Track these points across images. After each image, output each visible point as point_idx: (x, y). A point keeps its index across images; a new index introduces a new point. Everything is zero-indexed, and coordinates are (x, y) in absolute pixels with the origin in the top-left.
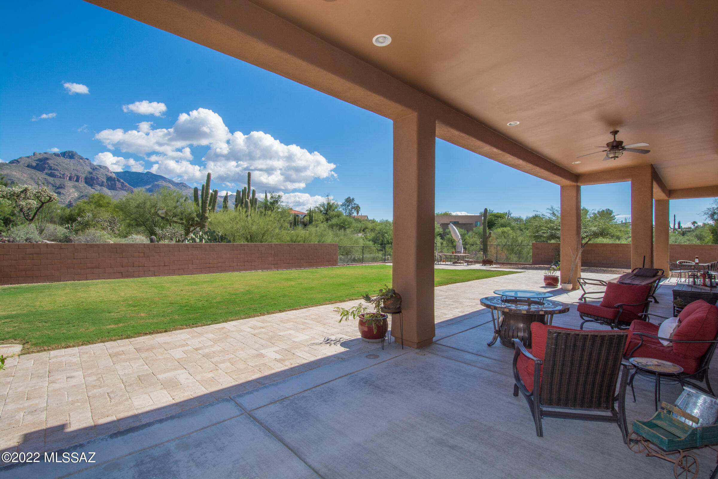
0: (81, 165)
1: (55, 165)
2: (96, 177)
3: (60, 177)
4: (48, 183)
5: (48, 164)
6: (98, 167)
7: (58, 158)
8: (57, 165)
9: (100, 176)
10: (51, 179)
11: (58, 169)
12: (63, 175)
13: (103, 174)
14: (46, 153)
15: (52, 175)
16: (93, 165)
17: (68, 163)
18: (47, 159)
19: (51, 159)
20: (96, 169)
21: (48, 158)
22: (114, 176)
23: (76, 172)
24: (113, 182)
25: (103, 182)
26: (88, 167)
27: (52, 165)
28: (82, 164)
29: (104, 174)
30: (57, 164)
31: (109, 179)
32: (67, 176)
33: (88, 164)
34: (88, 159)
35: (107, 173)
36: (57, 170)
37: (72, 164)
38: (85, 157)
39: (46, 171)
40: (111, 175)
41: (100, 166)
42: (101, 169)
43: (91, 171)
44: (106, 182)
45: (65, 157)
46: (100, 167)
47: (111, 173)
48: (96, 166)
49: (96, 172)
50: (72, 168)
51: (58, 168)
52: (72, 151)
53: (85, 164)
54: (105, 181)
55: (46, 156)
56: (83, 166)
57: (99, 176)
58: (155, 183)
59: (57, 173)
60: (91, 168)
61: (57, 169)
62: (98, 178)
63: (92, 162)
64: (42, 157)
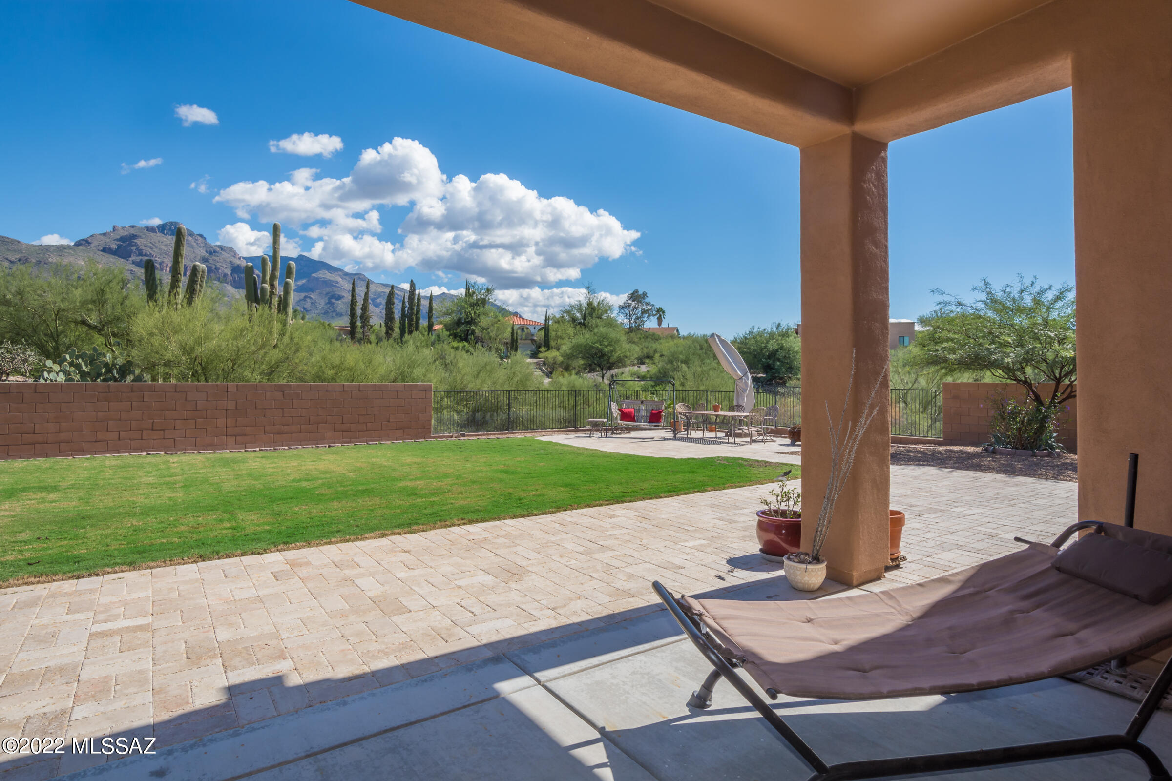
1: (146, 246)
2: (214, 267)
5: (136, 245)
6: (218, 249)
7: (152, 234)
8: (150, 247)
9: (220, 264)
10: (140, 272)
11: (153, 253)
12: (161, 264)
13: (225, 261)
14: (133, 227)
15: (142, 265)
16: (210, 245)
17: (170, 242)
18: (134, 237)
19: (141, 237)
20: (215, 252)
21: (136, 235)
22: (244, 263)
24: (242, 275)
25: (225, 275)
26: (201, 249)
27: (142, 247)
28: (192, 245)
29: (228, 260)
30: (151, 245)
31: (236, 269)
32: (167, 265)
33: (202, 245)
34: (201, 236)
35: (233, 259)
38: (196, 232)
39: (133, 258)
40: (238, 262)
41: (221, 247)
42: (223, 253)
43: (207, 255)
44: (231, 275)
45: (163, 233)
46: (222, 250)
47: (240, 258)
48: (215, 248)
49: (214, 258)
51: (151, 252)
52: (175, 222)
53: (197, 243)
54: (229, 273)
55: (132, 231)
56: (193, 248)
57: (218, 265)
58: (313, 275)
60: (207, 252)
61: (151, 254)
62: (217, 269)
63: (209, 241)
64: (126, 233)
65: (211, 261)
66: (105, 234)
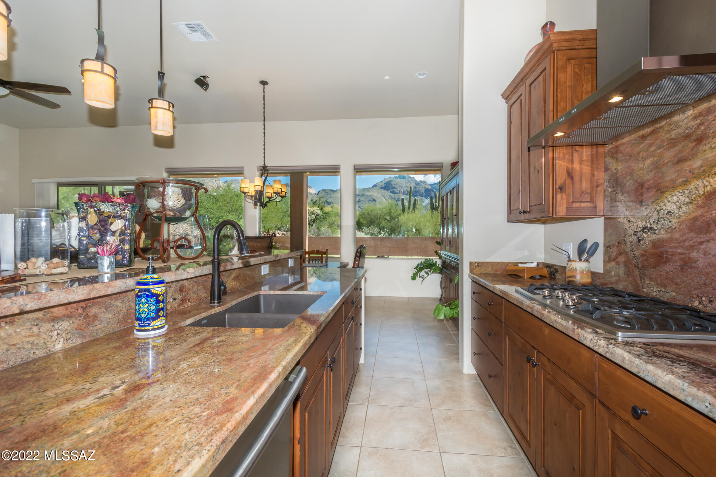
0: (410, 182)
3: (398, 193)
4: (392, 198)
5: (391, 184)
6: (420, 182)
7: (396, 179)
8: (396, 185)
9: (421, 189)
10: (393, 195)
12: (400, 191)
13: (422, 187)
15: (393, 192)
18: (391, 181)
19: (393, 181)
20: (419, 184)
22: (430, 187)
23: (406, 188)
24: (429, 193)
25: (423, 193)
27: (393, 185)
31: (427, 190)
32: (402, 191)
33: (414, 181)
36: (396, 188)
37: (404, 183)
39: (390, 190)
40: (427, 187)
42: (422, 184)
43: (415, 185)
44: (425, 193)
45: (400, 178)
49: (418, 186)
50: (404, 185)
53: (412, 181)
54: (423, 192)
59: (396, 190)
62: (419, 191)
63: (416, 179)
64: (388, 180)
65: (417, 188)
66: (381, 182)
